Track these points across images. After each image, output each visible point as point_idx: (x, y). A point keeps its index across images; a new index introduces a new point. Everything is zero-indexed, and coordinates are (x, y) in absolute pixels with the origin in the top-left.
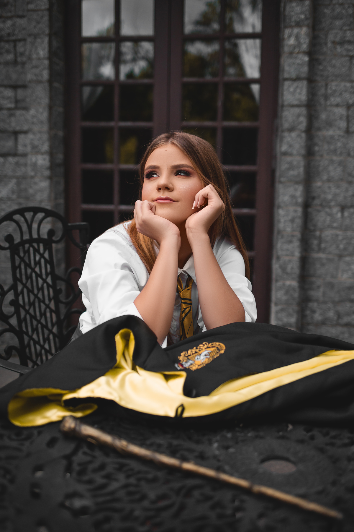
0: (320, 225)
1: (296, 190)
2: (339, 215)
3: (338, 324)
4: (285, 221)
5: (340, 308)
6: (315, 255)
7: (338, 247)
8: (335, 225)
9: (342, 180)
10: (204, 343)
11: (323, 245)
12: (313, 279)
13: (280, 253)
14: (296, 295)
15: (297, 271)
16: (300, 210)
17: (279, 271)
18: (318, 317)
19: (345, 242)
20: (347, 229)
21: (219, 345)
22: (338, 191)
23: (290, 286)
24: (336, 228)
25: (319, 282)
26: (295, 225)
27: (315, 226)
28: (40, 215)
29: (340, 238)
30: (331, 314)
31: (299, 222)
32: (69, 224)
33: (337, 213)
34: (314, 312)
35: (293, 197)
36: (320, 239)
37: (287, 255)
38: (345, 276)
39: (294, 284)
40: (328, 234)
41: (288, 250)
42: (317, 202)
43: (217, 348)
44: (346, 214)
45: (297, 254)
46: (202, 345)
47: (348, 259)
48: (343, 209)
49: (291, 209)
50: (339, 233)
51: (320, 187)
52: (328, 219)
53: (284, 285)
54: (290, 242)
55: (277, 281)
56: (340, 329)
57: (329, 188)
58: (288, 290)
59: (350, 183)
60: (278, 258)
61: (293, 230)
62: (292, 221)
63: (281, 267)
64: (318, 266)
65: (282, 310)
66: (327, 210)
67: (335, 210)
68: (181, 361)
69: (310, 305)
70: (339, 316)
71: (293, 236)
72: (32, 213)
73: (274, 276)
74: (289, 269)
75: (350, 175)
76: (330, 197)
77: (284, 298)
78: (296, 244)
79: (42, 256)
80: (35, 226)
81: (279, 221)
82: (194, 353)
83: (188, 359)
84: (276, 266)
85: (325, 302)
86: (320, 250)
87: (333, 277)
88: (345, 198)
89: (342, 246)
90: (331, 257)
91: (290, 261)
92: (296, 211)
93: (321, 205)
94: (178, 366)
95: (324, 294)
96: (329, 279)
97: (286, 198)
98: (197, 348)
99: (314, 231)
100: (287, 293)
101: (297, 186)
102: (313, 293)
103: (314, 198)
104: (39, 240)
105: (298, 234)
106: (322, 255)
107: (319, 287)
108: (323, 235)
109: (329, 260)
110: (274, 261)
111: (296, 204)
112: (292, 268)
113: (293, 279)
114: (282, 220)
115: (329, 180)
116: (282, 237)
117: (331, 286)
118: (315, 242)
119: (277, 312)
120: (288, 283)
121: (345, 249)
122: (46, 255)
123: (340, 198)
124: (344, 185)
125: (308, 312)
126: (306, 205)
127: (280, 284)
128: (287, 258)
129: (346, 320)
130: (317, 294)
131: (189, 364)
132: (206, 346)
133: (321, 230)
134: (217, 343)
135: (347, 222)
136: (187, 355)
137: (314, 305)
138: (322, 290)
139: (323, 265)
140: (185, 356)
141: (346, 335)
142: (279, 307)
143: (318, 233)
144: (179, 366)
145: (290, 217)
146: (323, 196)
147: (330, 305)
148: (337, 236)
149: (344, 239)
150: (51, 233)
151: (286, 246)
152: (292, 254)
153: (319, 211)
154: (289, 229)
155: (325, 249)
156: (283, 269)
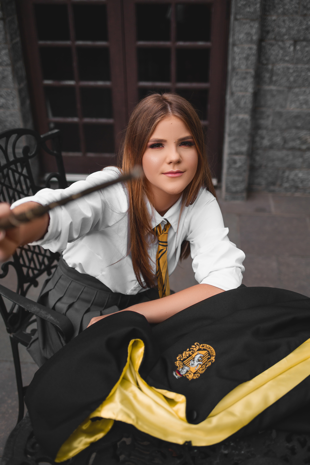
0: (272, 58)
1: (251, 27)
2: (292, 48)
3: (283, 148)
4: (240, 59)
5: (286, 135)
6: (267, 87)
7: (288, 79)
8: (287, 58)
9: (297, 13)
10: (195, 344)
11: (274, 78)
12: (264, 109)
13: (234, 89)
14: (248, 127)
15: (250, 106)
16: (255, 47)
17: (233, 106)
18: (266, 142)
19: (295, 74)
20: (298, 61)
21: (209, 348)
22: (291, 25)
23: (242, 119)
24: (287, 61)
25: (269, 112)
26: (249, 62)
27: (268, 60)
28: (14, 137)
29: (291, 71)
30: (278, 140)
31: (253, 59)
32: (42, 136)
33: (289, 47)
34: (262, 138)
35: (248, 34)
36: (272, 73)
37: (241, 91)
38: (293, 106)
39: (247, 117)
40: (280, 66)
41: (242, 86)
42: (271, 36)
43: (208, 351)
44: (298, 48)
45: (251, 90)
46: (194, 346)
47: (297, 90)
48: (296, 42)
49: (246, 46)
50: (291, 66)
51: (274, 20)
52: (281, 52)
53: (237, 118)
54: (245, 78)
55: (230, 114)
56: (285, 152)
57: (284, 21)
58: (241, 123)
59: (305, 15)
60: (232, 94)
61: (248, 67)
62: (247, 58)
63: (235, 102)
64: (269, 97)
65: (235, 140)
66: (280, 43)
67: (288, 43)
68: (177, 367)
69: (260, 132)
70: (285, 141)
71: (247, 73)
72: (4, 139)
73: (228, 109)
74: (242, 103)
75: (305, 7)
76: (284, 30)
77: (237, 130)
78: (250, 80)
79: (21, 174)
80: (10, 150)
81: (234, 59)
82: (188, 356)
83: (184, 364)
84: (230, 101)
85: (273, 130)
86: (271, 82)
87: (282, 107)
88: (299, 31)
89: (292, 79)
90: (281, 88)
91: (243, 96)
92: (250, 49)
93: (275, 39)
94: (176, 374)
95: (273, 122)
96: (278, 109)
97: (242, 36)
98: (190, 350)
99: (267, 64)
100: (240, 125)
101: (252, 24)
102: (263, 122)
103: (268, 32)
104: (16, 160)
105: (252, 71)
106: (273, 87)
107: (268, 116)
108: (275, 68)
109: (279, 92)
110: (228, 97)
111: (251, 41)
112: (245, 103)
113: (246, 113)
114: (237, 58)
115: (284, 14)
116: (237, 74)
117: (280, 115)
118: (267, 75)
119: (230, 142)
120: (241, 116)
121: (295, 81)
122: (25, 172)
123: (294, 32)
124: (299, 18)
125: (257, 139)
126: (261, 41)
127: (233, 117)
128: (240, 94)
129: (291, 144)
130: (267, 122)
131: (185, 371)
132: (198, 348)
133: (273, 64)
134: (208, 346)
135: (299, 54)
136: (182, 360)
137: (263, 132)
138: (271, 119)
139: (273, 96)
140: (180, 360)
141: (291, 157)
142: (232, 138)
143: (270, 67)
144: (178, 374)
145: (244, 55)
146: (277, 30)
147: (278, 132)
148: (288, 68)
149: (294, 72)
150: (26, 150)
151: (240, 83)
152: (246, 90)
153: (272, 45)
154: (243, 67)
155: (276, 81)
156: (237, 104)
